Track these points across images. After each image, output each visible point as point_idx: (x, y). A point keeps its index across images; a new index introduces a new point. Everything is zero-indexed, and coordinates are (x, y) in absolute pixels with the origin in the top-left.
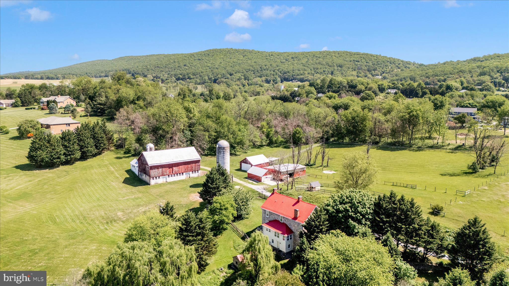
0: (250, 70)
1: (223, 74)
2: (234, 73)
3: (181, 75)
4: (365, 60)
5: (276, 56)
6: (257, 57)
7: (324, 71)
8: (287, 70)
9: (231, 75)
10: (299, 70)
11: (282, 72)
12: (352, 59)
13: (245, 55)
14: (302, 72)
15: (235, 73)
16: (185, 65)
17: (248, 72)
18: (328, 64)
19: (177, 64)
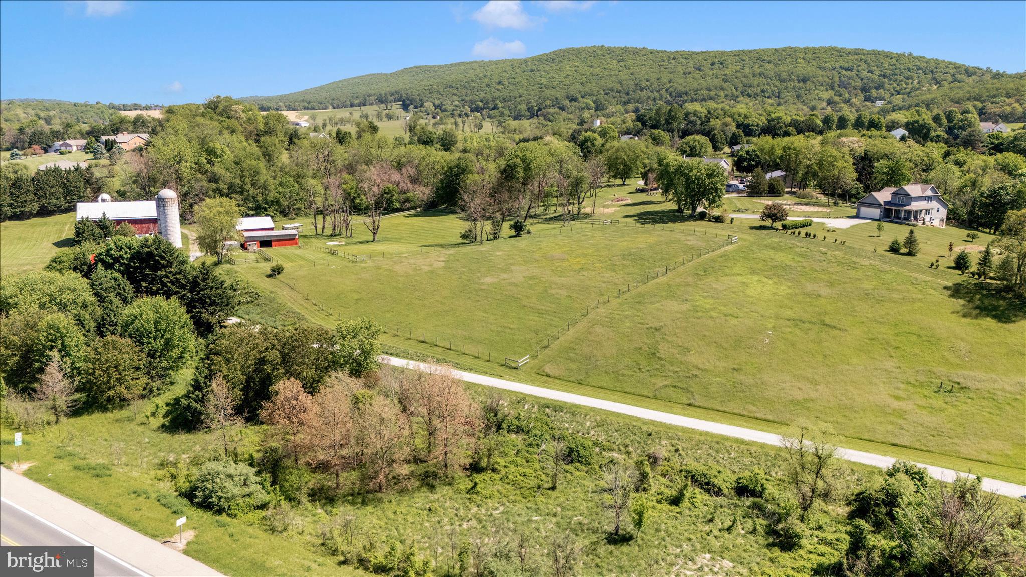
0: (612, 90)
1: (557, 99)
2: (579, 96)
3: (482, 101)
4: (866, 66)
5: (682, 60)
6: (643, 63)
7: (763, 91)
8: (683, 89)
9: (573, 99)
10: (709, 90)
11: (674, 94)
12: (837, 65)
13: (623, 60)
14: (713, 93)
15: (582, 97)
16: (500, 83)
17: (609, 93)
18: (779, 75)
19: (486, 80)
